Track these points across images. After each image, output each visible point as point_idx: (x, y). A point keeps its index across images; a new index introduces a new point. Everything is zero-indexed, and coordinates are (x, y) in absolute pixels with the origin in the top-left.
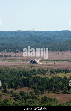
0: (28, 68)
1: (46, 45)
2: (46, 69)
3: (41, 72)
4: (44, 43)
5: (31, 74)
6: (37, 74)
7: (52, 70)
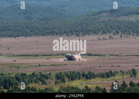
0: (10, 70)
1: (47, 23)
2: (48, 73)
3: (37, 77)
4: (42, 20)
5: (16, 83)
6: (29, 82)
7: (60, 73)
